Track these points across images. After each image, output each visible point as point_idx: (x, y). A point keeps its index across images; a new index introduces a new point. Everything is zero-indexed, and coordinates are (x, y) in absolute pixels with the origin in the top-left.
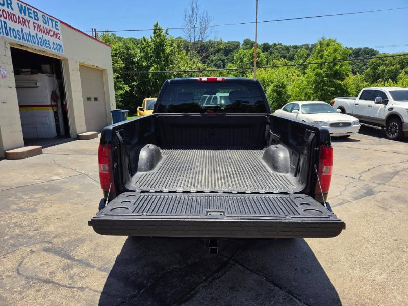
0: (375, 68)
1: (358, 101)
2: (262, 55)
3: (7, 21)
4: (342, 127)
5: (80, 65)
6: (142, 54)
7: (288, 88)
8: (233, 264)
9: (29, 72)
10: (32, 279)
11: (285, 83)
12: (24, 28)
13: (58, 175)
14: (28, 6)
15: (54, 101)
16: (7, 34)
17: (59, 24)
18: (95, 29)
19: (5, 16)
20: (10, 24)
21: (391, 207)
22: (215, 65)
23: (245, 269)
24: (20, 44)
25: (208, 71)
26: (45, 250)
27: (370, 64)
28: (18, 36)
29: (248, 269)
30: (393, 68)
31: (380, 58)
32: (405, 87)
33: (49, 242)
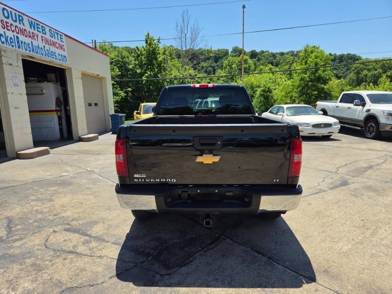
0: (358, 73)
1: (339, 104)
2: (250, 61)
3: (19, 36)
4: (324, 127)
5: (82, 74)
6: (137, 62)
7: (274, 92)
8: (224, 239)
9: (35, 80)
10: (59, 251)
11: (271, 88)
12: (34, 41)
13: (67, 172)
14: (37, 22)
15: (58, 107)
16: (19, 47)
17: (64, 37)
18: (95, 41)
19: (17, 32)
20: (22, 38)
21: (362, 195)
22: (206, 72)
23: (234, 242)
24: (30, 55)
25: (199, 78)
26: (66, 230)
27: (353, 69)
28: (28, 48)
29: (236, 242)
30: (375, 72)
31: (363, 63)
32: (386, 90)
33: (68, 224)
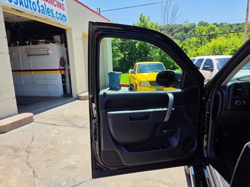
5: (83, 35)
9: (43, 42)
15: (62, 66)
18: (100, 8)
24: (17, 9)
